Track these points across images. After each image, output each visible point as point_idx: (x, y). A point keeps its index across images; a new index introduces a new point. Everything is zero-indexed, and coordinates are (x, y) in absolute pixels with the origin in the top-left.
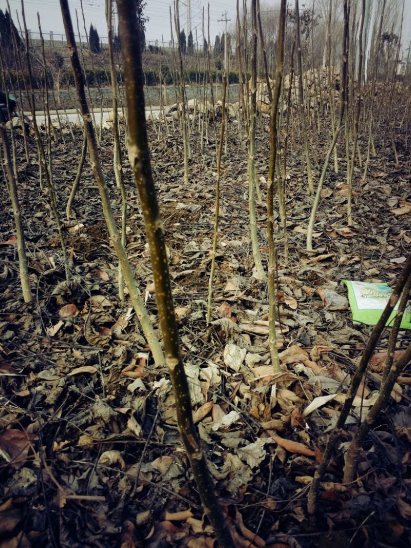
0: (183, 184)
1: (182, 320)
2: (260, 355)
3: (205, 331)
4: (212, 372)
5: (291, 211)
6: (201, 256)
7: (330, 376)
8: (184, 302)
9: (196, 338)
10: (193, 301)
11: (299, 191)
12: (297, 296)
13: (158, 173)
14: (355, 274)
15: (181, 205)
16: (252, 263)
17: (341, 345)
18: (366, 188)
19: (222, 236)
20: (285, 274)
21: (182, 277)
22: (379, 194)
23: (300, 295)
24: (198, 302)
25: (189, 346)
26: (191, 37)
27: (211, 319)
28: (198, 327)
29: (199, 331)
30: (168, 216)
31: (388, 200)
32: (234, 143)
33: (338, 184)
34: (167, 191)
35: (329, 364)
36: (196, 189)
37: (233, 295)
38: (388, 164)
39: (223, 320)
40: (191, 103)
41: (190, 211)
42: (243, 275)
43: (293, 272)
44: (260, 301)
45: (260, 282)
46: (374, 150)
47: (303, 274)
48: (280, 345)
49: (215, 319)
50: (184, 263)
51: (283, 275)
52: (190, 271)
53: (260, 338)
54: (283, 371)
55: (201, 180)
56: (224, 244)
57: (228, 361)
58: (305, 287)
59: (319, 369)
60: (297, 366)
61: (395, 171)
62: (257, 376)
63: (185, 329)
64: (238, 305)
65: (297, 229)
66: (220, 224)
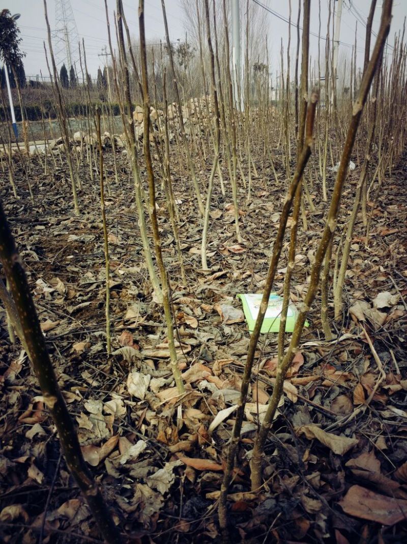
0: (74, 216)
1: (81, 355)
2: (165, 378)
3: (107, 363)
4: (116, 404)
5: (185, 234)
6: (98, 287)
7: (233, 388)
8: (83, 336)
9: (98, 371)
10: (92, 334)
11: (191, 215)
12: (197, 314)
13: (46, 207)
14: (248, 288)
15: (73, 237)
16: (151, 288)
17: (240, 356)
18: (252, 207)
19: (120, 264)
20: (184, 295)
21: (79, 310)
22: (263, 212)
23: (200, 313)
24: (97, 334)
25: (90, 381)
26: (72, 71)
27: (112, 349)
28: (99, 360)
29: (100, 364)
30: (60, 249)
31: (272, 216)
32: (125, 172)
33: (227, 205)
34: (57, 225)
35: (231, 376)
36: (88, 219)
37: (134, 322)
38: (269, 183)
39: (124, 349)
40: (77, 135)
41: (83, 242)
42: (143, 301)
43: (191, 291)
44: (162, 325)
45: (161, 305)
46: (255, 171)
47: (201, 293)
48: (184, 365)
49: (116, 349)
50: (80, 295)
51: (181, 296)
52: (87, 304)
53: (164, 362)
54: (188, 390)
55: (93, 210)
56: (121, 272)
57: (132, 389)
58: (203, 305)
59: (221, 383)
60: (200, 384)
61: (276, 189)
62: (162, 400)
63: (84, 364)
64: (140, 331)
65: (193, 250)
66: (116, 252)
